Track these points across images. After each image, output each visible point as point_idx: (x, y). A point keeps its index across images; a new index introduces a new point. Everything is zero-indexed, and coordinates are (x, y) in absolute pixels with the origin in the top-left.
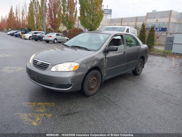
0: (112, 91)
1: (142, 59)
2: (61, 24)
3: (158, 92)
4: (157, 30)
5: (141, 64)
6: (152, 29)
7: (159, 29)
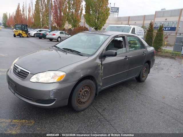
0: (108, 104)
1: (147, 64)
2: (66, 22)
3: (166, 105)
4: (166, 29)
5: (145, 69)
6: (161, 29)
7: (168, 29)
